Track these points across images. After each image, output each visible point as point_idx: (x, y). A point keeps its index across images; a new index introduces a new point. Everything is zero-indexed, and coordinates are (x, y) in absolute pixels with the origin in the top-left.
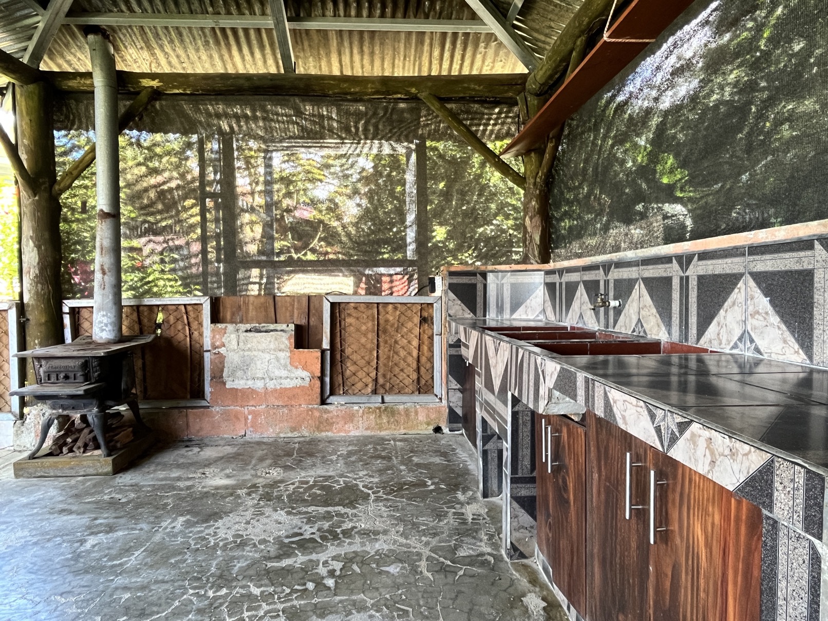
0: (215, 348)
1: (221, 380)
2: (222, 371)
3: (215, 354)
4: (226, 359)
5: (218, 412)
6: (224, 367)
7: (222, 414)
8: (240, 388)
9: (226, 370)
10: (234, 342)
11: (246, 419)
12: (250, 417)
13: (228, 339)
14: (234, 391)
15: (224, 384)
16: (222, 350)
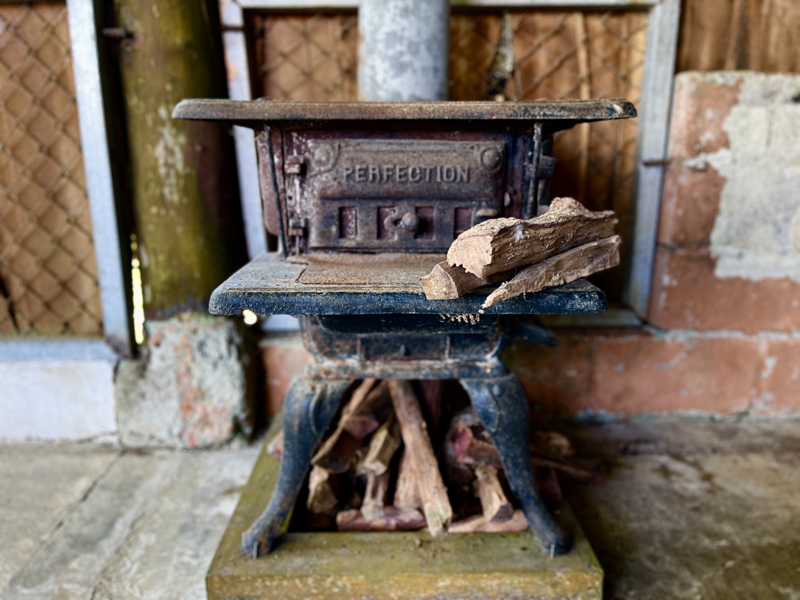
0: (696, 153)
1: (703, 251)
2: (709, 224)
3: (695, 170)
4: (727, 190)
5: (680, 347)
6: (716, 212)
7: (690, 353)
8: (756, 276)
9: (721, 222)
10: (758, 135)
11: (761, 366)
12: (770, 363)
13: (743, 123)
14: (739, 284)
15: (711, 263)
16: (719, 160)
